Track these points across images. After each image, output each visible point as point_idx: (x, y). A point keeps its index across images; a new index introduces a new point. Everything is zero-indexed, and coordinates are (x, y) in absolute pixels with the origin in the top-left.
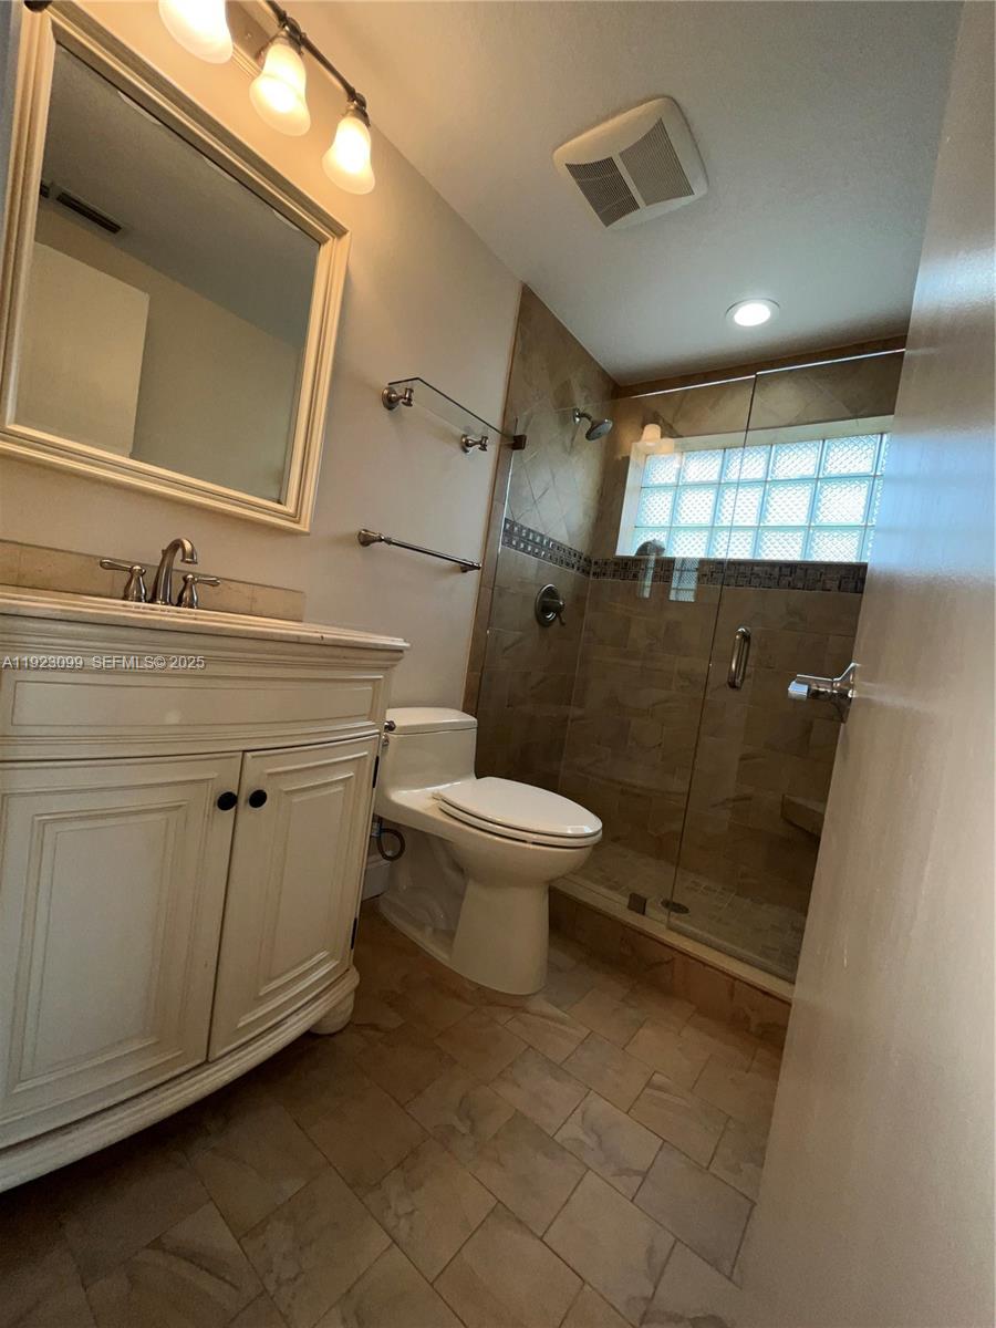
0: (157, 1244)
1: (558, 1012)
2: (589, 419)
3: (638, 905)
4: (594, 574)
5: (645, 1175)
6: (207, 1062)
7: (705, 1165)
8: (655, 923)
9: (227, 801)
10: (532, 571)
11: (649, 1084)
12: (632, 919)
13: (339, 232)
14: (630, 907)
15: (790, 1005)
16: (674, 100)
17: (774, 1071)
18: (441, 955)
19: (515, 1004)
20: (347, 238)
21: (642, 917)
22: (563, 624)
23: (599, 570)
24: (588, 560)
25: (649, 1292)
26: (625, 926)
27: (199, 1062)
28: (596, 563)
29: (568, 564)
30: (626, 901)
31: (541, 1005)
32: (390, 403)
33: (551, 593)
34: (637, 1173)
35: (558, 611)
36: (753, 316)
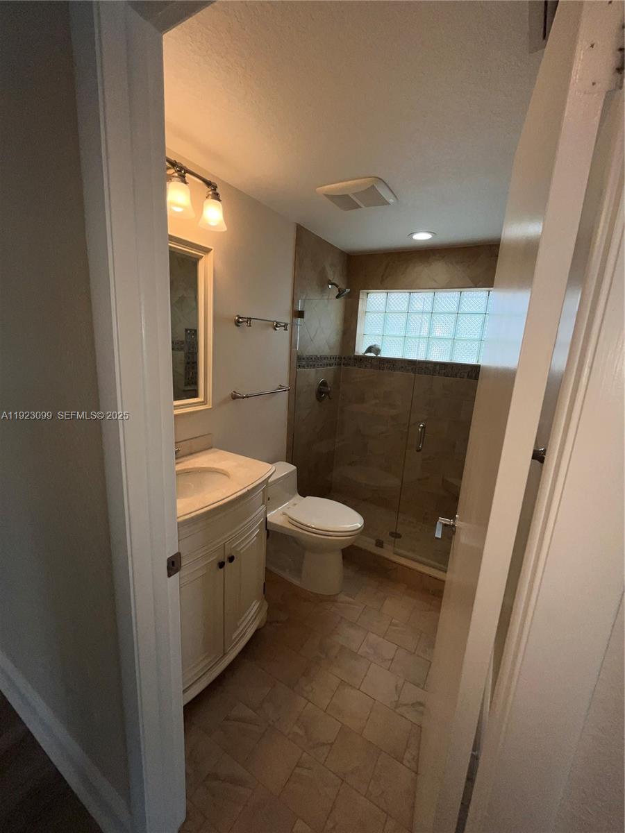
0: (227, 719)
1: (351, 600)
2: (337, 286)
3: (380, 544)
4: (344, 364)
5: (392, 660)
6: (224, 654)
7: (413, 651)
8: (387, 553)
9: (221, 565)
10: (314, 376)
11: (391, 624)
12: (377, 551)
13: (207, 251)
14: (376, 545)
15: (444, 581)
16: (379, 178)
17: (438, 608)
18: (296, 582)
19: (332, 599)
20: (212, 253)
21: (381, 549)
22: (330, 399)
23: (346, 362)
24: (340, 358)
25: (396, 699)
26: (374, 555)
27: (221, 655)
28: (344, 358)
29: (330, 365)
30: (374, 542)
31: (343, 598)
32: (238, 323)
33: (324, 384)
34: (389, 660)
35: (328, 393)
36: (422, 237)
